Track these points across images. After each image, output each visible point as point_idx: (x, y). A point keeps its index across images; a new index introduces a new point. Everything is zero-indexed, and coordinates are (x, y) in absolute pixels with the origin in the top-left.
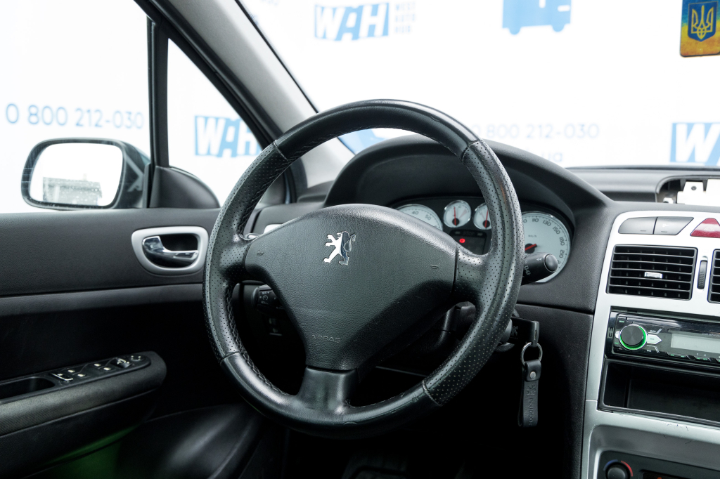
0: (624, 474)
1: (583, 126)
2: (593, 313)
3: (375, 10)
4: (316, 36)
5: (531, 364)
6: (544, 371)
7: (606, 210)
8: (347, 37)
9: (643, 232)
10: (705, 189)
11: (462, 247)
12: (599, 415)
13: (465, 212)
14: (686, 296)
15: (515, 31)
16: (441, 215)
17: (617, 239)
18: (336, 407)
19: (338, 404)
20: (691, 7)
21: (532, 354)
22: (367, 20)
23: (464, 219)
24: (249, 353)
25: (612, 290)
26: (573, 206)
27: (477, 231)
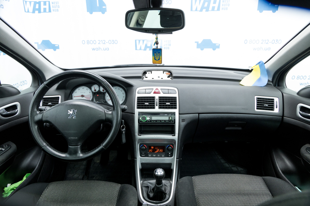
0: (145, 148)
1: (113, 40)
2: (134, 114)
3: (45, 4)
4: (25, 11)
5: (123, 130)
6: (126, 131)
7: (134, 88)
8: (37, 12)
9: (143, 93)
10: (151, 73)
11: (105, 109)
12: (139, 137)
13: (97, 88)
14: (154, 108)
15: (91, 13)
16: (91, 89)
17: (137, 95)
18: (80, 155)
19: (80, 154)
20: (155, 53)
21: (123, 128)
22: (43, 7)
23: (97, 90)
24: (49, 144)
25: (138, 108)
26: (126, 87)
27: (101, 92)
